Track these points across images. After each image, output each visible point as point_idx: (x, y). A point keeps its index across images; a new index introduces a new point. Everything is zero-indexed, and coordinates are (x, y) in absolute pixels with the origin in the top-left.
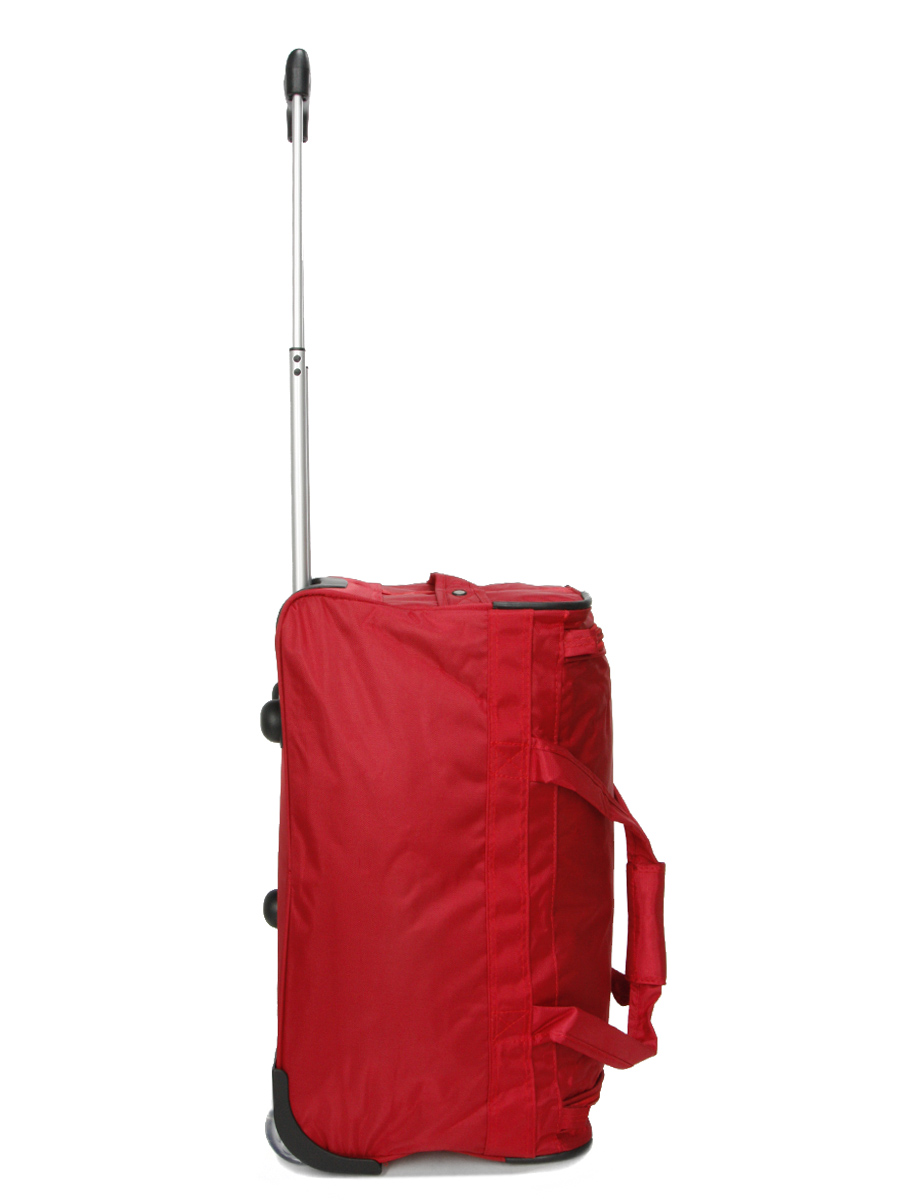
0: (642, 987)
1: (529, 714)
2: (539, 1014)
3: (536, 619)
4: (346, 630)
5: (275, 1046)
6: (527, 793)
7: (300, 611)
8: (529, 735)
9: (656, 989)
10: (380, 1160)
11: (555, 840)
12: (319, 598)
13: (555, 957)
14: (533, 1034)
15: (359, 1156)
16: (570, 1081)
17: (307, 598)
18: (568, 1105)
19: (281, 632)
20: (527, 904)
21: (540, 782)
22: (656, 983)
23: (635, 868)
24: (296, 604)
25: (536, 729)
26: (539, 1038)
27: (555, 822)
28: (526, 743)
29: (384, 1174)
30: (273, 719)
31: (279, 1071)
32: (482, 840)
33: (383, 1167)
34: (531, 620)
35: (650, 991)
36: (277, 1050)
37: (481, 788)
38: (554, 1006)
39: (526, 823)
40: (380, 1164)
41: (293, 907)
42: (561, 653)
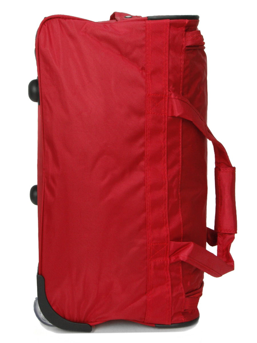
0: (224, 235)
1: (167, 79)
2: (173, 245)
3: (171, 24)
4: (71, 36)
5: (38, 262)
6: (166, 123)
7: (48, 27)
8: (167, 91)
9: (231, 236)
10: (91, 324)
11: (181, 150)
12: (57, 19)
13: (181, 215)
14: (170, 257)
15: (80, 322)
16: (189, 284)
17: (51, 20)
18: (188, 296)
19: (38, 39)
20: (167, 185)
21: (174, 117)
22: (232, 232)
23: (220, 170)
24: (46, 24)
25: (171, 87)
26: (173, 259)
27: (181, 140)
28: (166, 95)
29: (93, 332)
30: (34, 89)
31: (40, 276)
32: (143, 149)
33: (92, 328)
34: (169, 25)
35: (228, 237)
36: (39, 263)
37: (142, 120)
38: (180, 241)
39: (166, 139)
40: (91, 326)
41: (46, 188)
42: (184, 44)
